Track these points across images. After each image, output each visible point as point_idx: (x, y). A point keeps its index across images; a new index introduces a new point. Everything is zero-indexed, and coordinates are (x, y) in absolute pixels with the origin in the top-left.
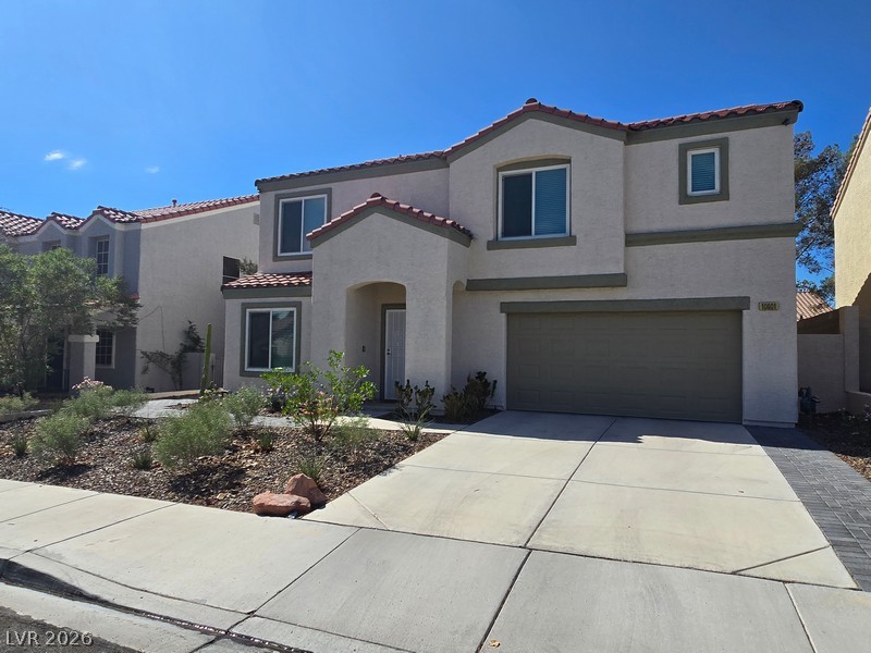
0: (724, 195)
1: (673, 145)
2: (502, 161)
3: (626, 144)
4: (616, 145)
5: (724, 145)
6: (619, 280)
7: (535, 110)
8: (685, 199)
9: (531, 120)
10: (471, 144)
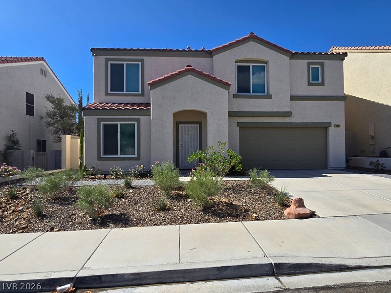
0: (322, 84)
1: (305, 62)
2: (239, 58)
3: (290, 59)
4: (286, 58)
5: (322, 65)
6: (288, 114)
7: (253, 38)
8: (309, 84)
9: (251, 42)
10: (225, 48)
